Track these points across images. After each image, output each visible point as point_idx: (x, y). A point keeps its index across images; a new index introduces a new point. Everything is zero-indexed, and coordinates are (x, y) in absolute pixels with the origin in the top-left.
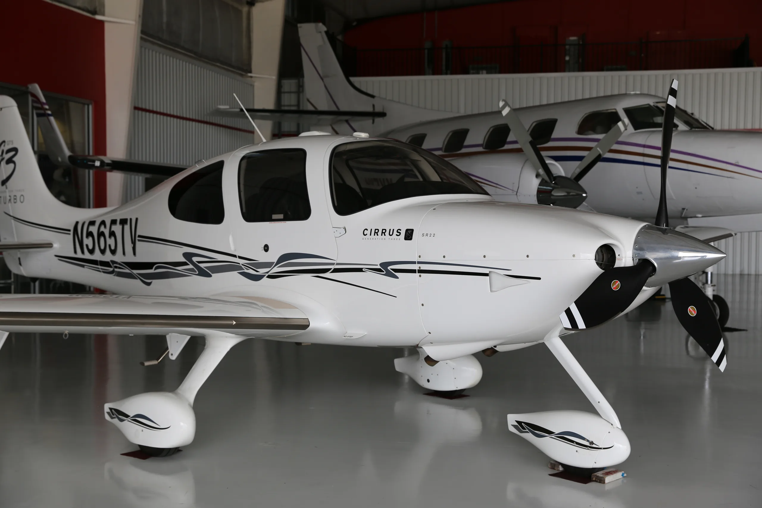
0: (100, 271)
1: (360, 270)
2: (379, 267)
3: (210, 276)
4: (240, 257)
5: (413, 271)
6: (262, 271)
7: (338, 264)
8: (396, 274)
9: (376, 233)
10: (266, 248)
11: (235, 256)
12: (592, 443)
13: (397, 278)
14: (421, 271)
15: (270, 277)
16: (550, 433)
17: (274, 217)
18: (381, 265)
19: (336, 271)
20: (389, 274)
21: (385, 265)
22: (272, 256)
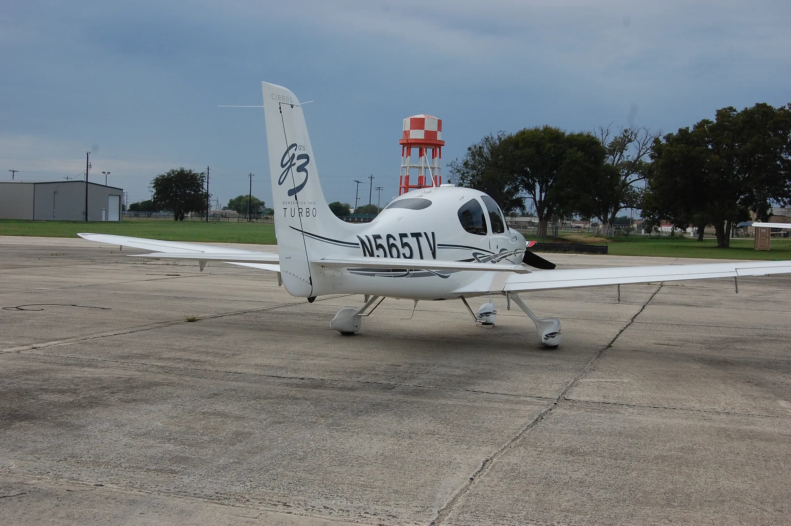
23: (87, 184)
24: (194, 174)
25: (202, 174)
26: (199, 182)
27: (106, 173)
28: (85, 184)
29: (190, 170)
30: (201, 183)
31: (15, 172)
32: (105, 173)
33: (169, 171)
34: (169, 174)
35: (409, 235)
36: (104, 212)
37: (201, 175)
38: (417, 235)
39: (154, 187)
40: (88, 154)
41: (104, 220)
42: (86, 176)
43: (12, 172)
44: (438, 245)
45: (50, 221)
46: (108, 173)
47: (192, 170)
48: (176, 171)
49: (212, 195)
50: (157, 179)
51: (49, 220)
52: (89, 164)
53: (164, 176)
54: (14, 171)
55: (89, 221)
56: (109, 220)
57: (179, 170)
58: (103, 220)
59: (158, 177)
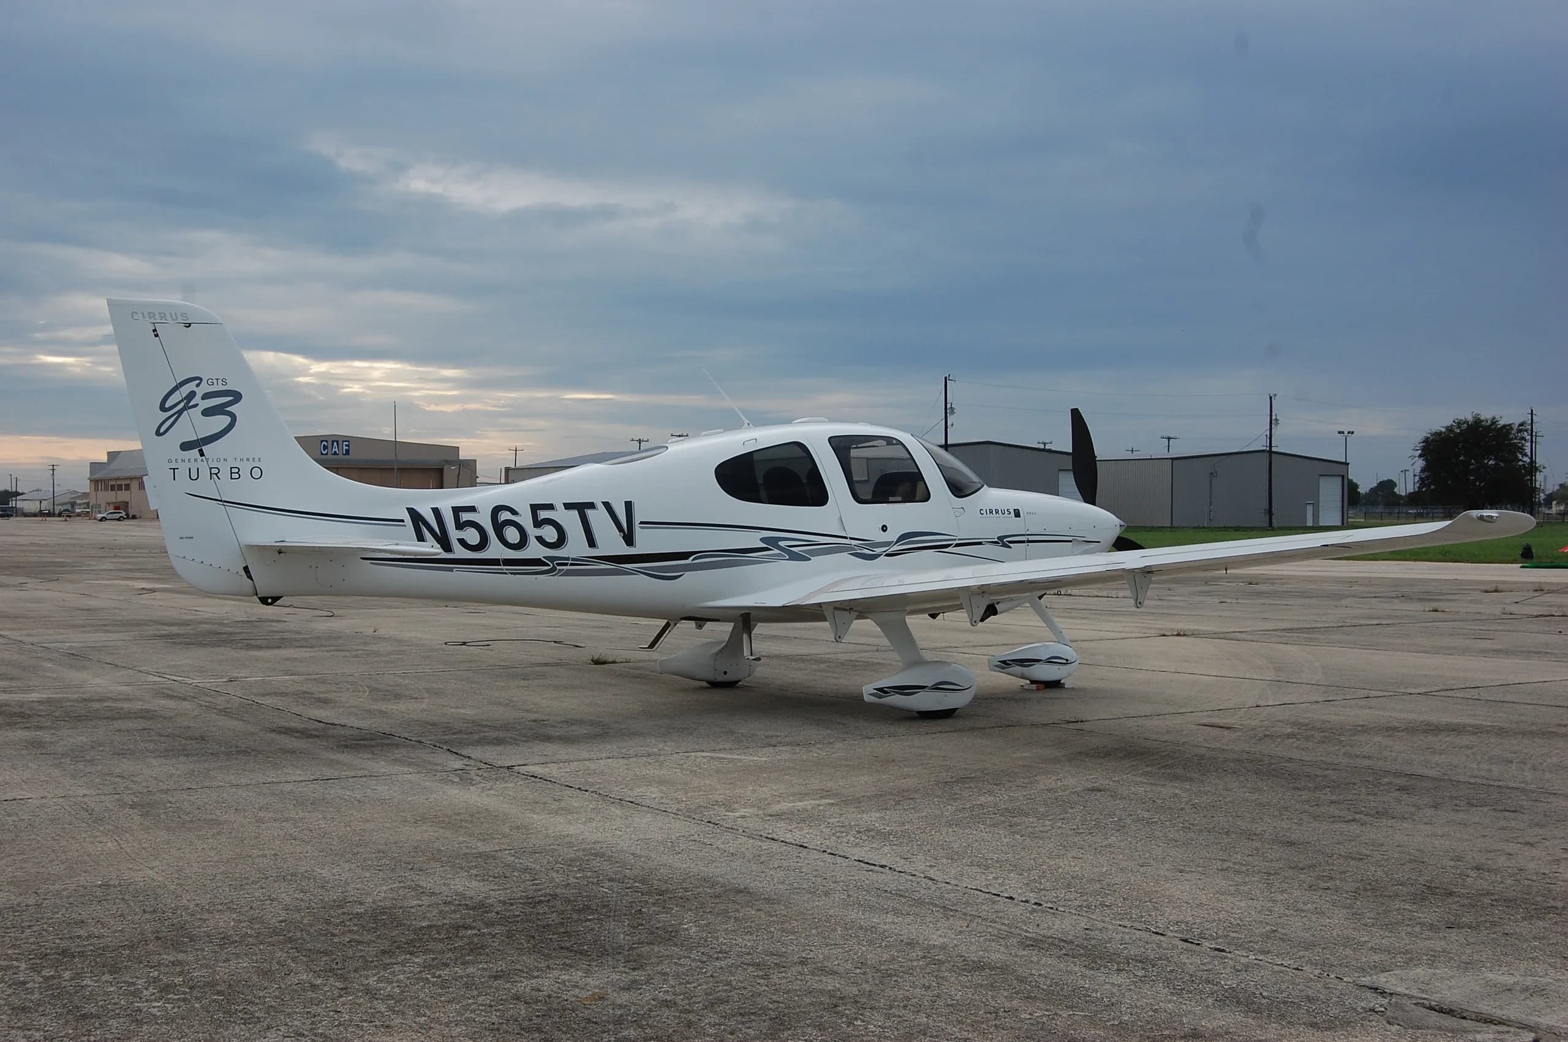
0: (505, 573)
1: (980, 543)
2: (996, 540)
3: (810, 559)
4: (851, 538)
5: (1023, 542)
6: (878, 550)
7: (959, 540)
8: (1010, 545)
9: (991, 512)
10: (884, 528)
11: (846, 538)
12: (1067, 660)
13: (1010, 547)
14: (1029, 541)
15: (887, 555)
16: (1038, 661)
17: (891, 499)
18: (998, 538)
19: (957, 545)
20: (1005, 545)
21: (1001, 538)
22: (892, 535)
23: (1271, 457)
24: (1504, 426)
25: (1521, 425)
26: (1515, 441)
27: (1346, 434)
28: (1267, 455)
29: (1494, 418)
30: (1520, 445)
31: (1171, 440)
32: (1343, 433)
33: (1452, 423)
34: (1449, 429)
35: (560, 507)
36: (1310, 510)
37: (1521, 428)
38: (582, 508)
39: (1420, 456)
40: (1271, 398)
41: (1311, 525)
42: (1268, 440)
43: (1167, 441)
44: (641, 523)
45: (1204, 527)
46: (1349, 433)
47: (1498, 418)
48: (1464, 423)
49: (1544, 468)
50: (1426, 440)
51: (1201, 526)
52: (1274, 418)
53: (1441, 432)
54: (1169, 439)
55: (1276, 526)
56: (1321, 524)
57: (1470, 418)
58: (1308, 525)
59: (1429, 435)
